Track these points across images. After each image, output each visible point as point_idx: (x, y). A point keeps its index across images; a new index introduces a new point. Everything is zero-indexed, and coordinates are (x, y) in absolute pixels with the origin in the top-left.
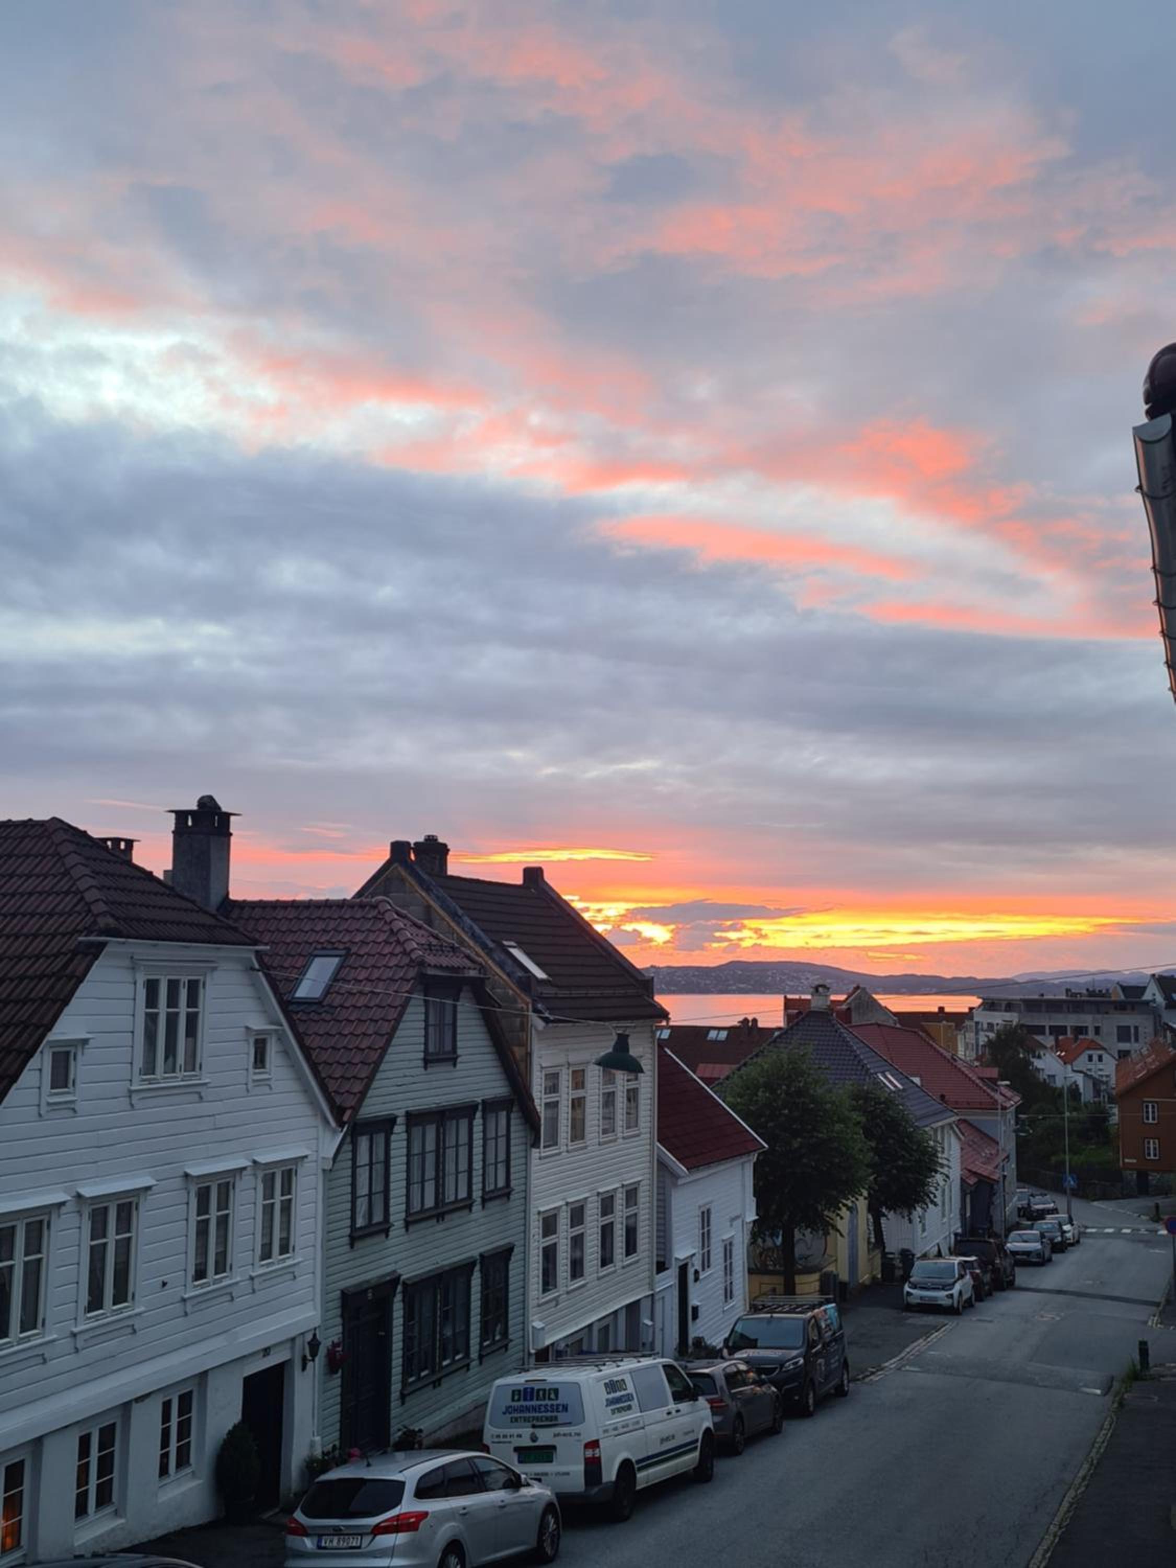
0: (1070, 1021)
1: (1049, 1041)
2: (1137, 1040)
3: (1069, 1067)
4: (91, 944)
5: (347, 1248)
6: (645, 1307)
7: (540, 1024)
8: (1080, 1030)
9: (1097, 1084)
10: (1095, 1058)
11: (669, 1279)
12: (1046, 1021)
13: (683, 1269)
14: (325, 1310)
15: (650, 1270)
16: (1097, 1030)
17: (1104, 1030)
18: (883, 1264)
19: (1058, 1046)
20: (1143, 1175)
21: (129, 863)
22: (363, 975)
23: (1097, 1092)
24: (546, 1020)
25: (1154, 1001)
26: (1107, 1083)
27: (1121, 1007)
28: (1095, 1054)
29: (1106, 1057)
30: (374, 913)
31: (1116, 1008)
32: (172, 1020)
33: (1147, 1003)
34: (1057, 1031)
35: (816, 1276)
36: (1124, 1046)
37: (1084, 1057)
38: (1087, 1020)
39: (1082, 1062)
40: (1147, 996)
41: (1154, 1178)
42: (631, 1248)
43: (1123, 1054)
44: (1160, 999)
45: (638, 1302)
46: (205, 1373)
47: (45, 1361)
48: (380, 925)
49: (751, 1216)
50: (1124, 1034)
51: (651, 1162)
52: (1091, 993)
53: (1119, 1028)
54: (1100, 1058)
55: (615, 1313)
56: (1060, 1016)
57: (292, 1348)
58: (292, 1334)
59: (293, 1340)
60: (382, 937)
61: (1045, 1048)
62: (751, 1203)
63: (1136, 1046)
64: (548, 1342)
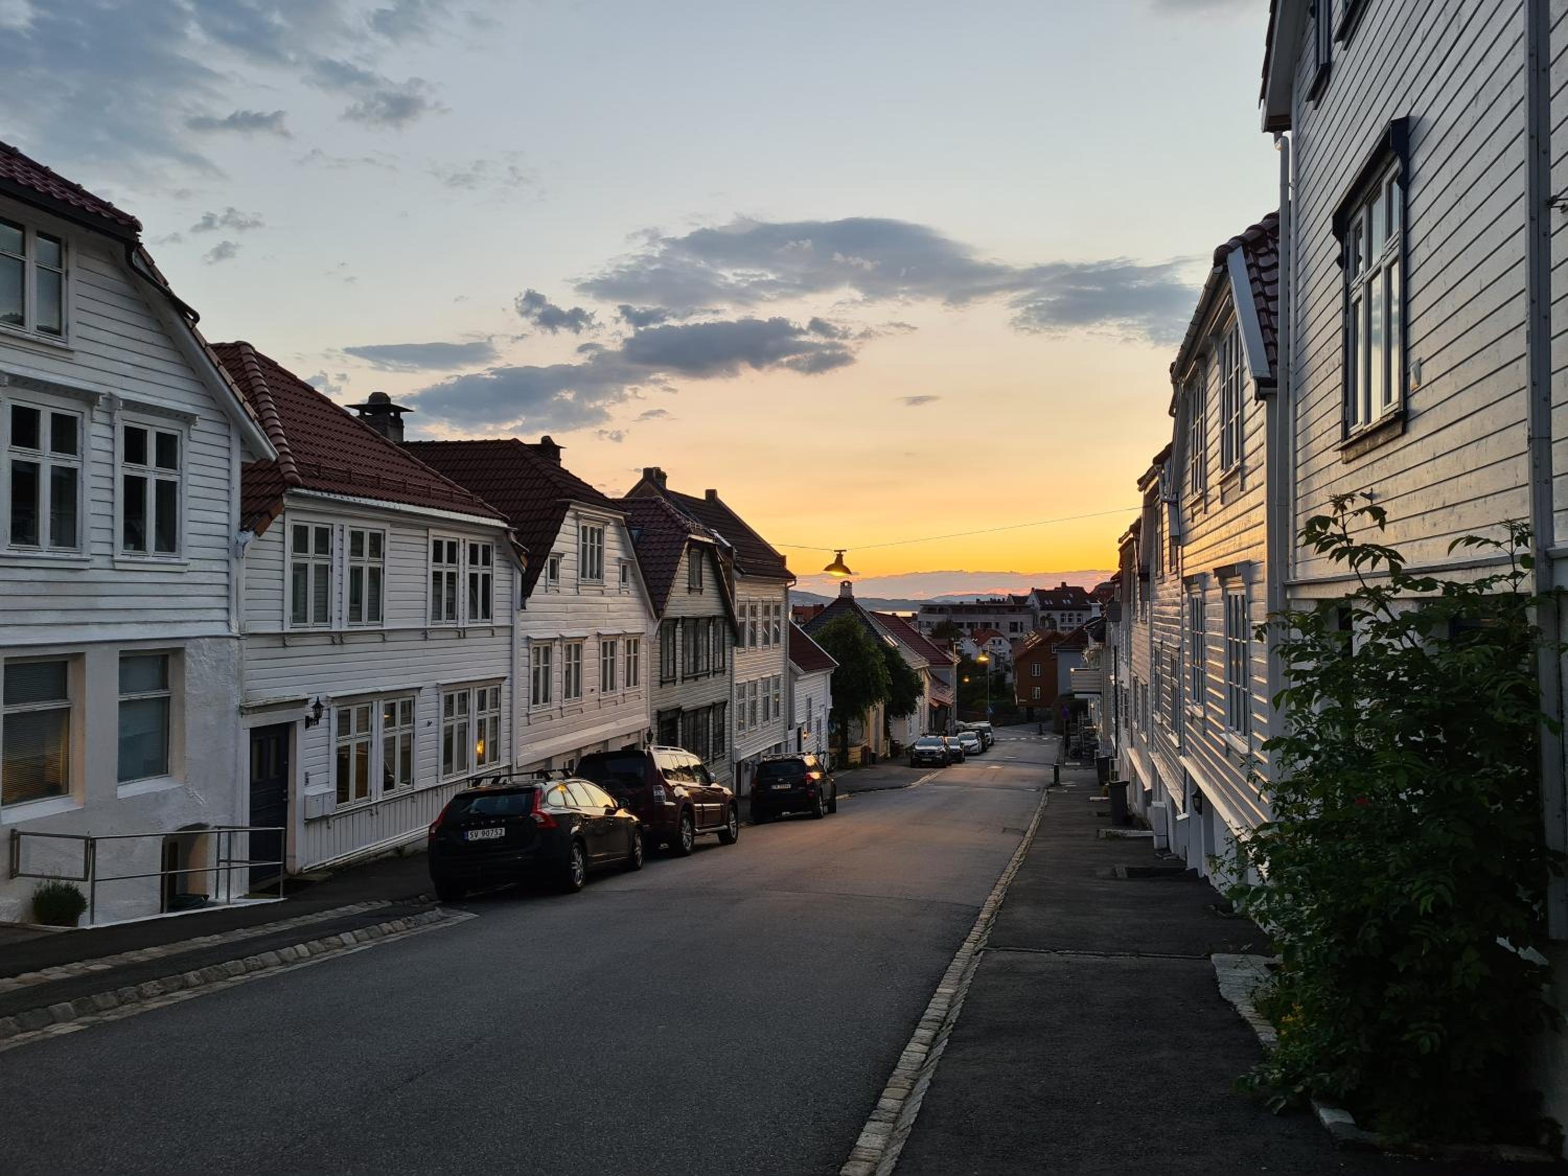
0: (980, 619)
1: (968, 632)
2: (1022, 631)
3: (980, 649)
4: (563, 503)
5: (658, 687)
6: (783, 746)
7: (738, 575)
8: (987, 625)
9: (997, 658)
10: (997, 642)
11: (792, 734)
12: (965, 619)
13: (799, 730)
14: (652, 719)
15: (785, 727)
16: (997, 624)
17: (1001, 625)
18: (891, 747)
19: (973, 635)
20: (1030, 709)
21: (559, 467)
22: (655, 539)
23: (997, 664)
24: (742, 573)
25: (1033, 605)
26: (1003, 658)
27: (1012, 610)
28: (997, 639)
29: (1003, 641)
30: (655, 505)
31: (1010, 611)
32: (592, 547)
33: (1029, 607)
34: (970, 625)
35: (859, 748)
36: (1014, 635)
37: (990, 642)
38: (991, 618)
39: (988, 646)
40: (1029, 603)
41: (1037, 711)
42: (777, 714)
43: (1012, 640)
44: (1037, 605)
45: (780, 744)
46: (607, 741)
47: (552, 719)
48: (659, 512)
49: (830, 707)
50: (1014, 627)
51: (785, 667)
52: (993, 601)
53: (1011, 623)
54: (1000, 642)
55: (770, 748)
56: (973, 616)
57: (639, 736)
58: (639, 729)
59: (639, 732)
60: (662, 519)
61: (965, 636)
62: (830, 698)
63: (1021, 635)
64: (742, 758)
